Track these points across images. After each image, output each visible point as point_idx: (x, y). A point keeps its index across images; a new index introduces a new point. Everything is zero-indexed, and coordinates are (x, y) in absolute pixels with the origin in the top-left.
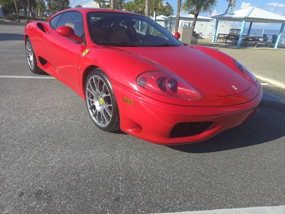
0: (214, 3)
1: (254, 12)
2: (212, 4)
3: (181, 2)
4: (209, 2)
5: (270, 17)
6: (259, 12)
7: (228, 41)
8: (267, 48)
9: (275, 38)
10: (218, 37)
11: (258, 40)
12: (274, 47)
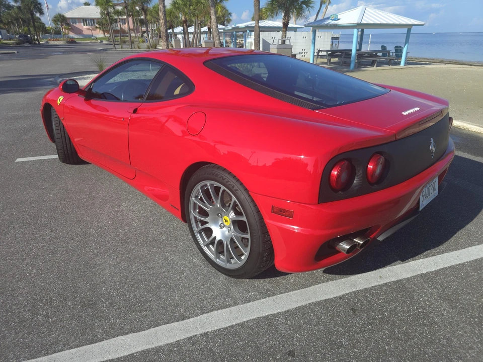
0: (310, 5)
1: (367, 14)
2: (308, 6)
3: (259, 5)
4: (302, 3)
5: (391, 21)
6: (373, 14)
7: (333, 60)
8: (391, 67)
9: (398, 50)
10: (318, 55)
11: (376, 56)
12: (399, 64)
